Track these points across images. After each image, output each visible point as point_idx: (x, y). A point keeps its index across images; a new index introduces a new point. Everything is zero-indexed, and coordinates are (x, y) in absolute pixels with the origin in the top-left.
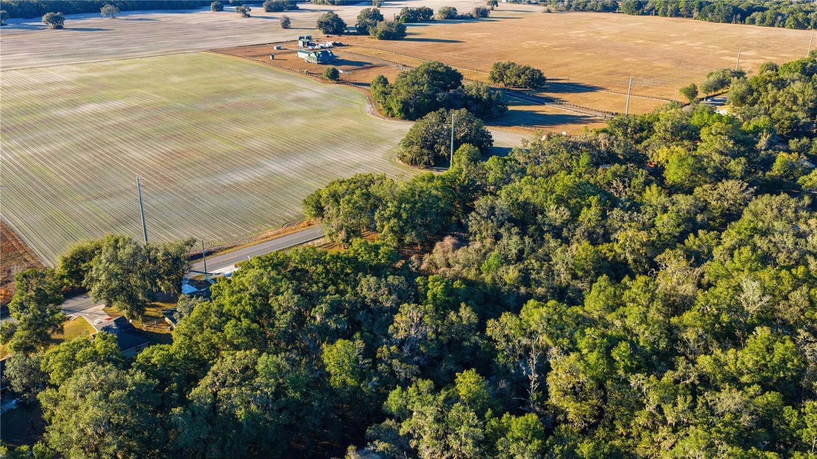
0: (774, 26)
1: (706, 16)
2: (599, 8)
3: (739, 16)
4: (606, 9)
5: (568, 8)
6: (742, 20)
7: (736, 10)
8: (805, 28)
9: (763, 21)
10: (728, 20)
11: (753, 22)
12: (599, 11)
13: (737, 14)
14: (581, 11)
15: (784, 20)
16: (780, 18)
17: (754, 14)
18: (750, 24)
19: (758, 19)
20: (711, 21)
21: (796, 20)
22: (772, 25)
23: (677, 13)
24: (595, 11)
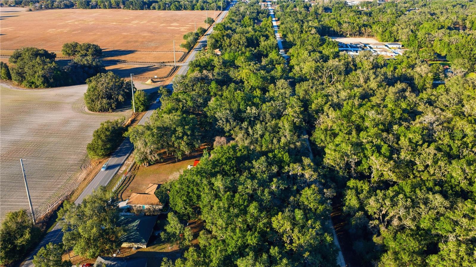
0: (165, 10)
1: (130, 7)
2: (62, 6)
3: (146, 6)
4: (67, 7)
5: (41, 8)
6: (149, 8)
7: (145, 3)
8: (180, 10)
9: (159, 8)
10: (142, 8)
11: (154, 8)
12: (63, 8)
13: (145, 5)
14: (50, 9)
15: (169, 7)
16: (167, 6)
17: (153, 4)
18: (153, 10)
19: (157, 7)
20: (133, 9)
21: (175, 6)
22: (165, 9)
23: (111, 7)
24: (60, 8)
